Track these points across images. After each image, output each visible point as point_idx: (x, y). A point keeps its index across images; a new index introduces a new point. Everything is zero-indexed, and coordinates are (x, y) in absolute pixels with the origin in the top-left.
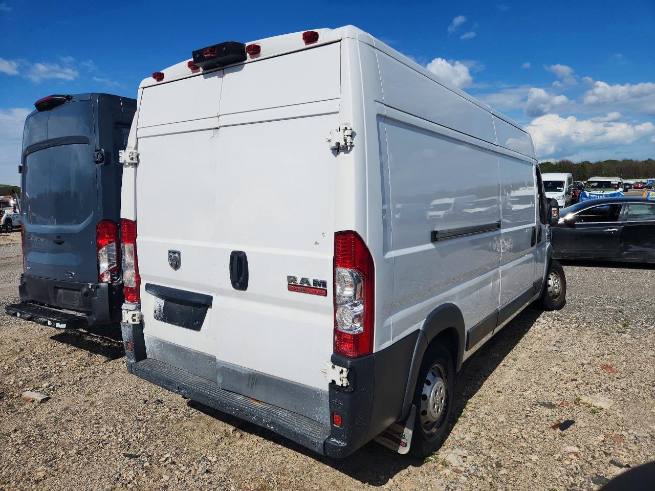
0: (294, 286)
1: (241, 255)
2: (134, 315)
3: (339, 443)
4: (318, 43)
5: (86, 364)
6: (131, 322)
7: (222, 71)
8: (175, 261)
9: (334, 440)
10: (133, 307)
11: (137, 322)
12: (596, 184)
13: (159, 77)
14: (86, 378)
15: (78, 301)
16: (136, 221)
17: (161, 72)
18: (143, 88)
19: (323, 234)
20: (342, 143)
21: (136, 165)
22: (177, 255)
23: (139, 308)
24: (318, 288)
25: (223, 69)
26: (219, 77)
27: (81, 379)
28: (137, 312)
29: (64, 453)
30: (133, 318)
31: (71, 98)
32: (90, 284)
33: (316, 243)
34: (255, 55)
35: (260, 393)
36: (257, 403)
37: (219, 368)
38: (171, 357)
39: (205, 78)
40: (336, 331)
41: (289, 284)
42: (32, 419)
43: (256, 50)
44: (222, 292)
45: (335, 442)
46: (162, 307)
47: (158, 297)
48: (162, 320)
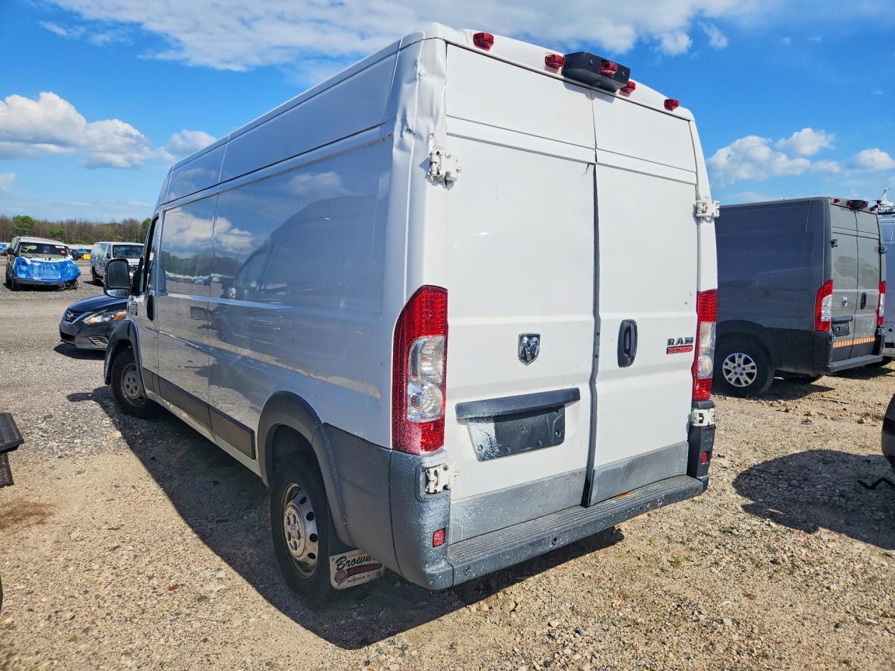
4: (674, 112)
12: (34, 248)
18: (447, 43)
24: (688, 345)
25: (590, 90)
34: (625, 93)
36: (629, 496)
37: (597, 477)
40: (699, 381)
43: (629, 88)
46: (493, 435)
47: (478, 422)
48: (499, 456)
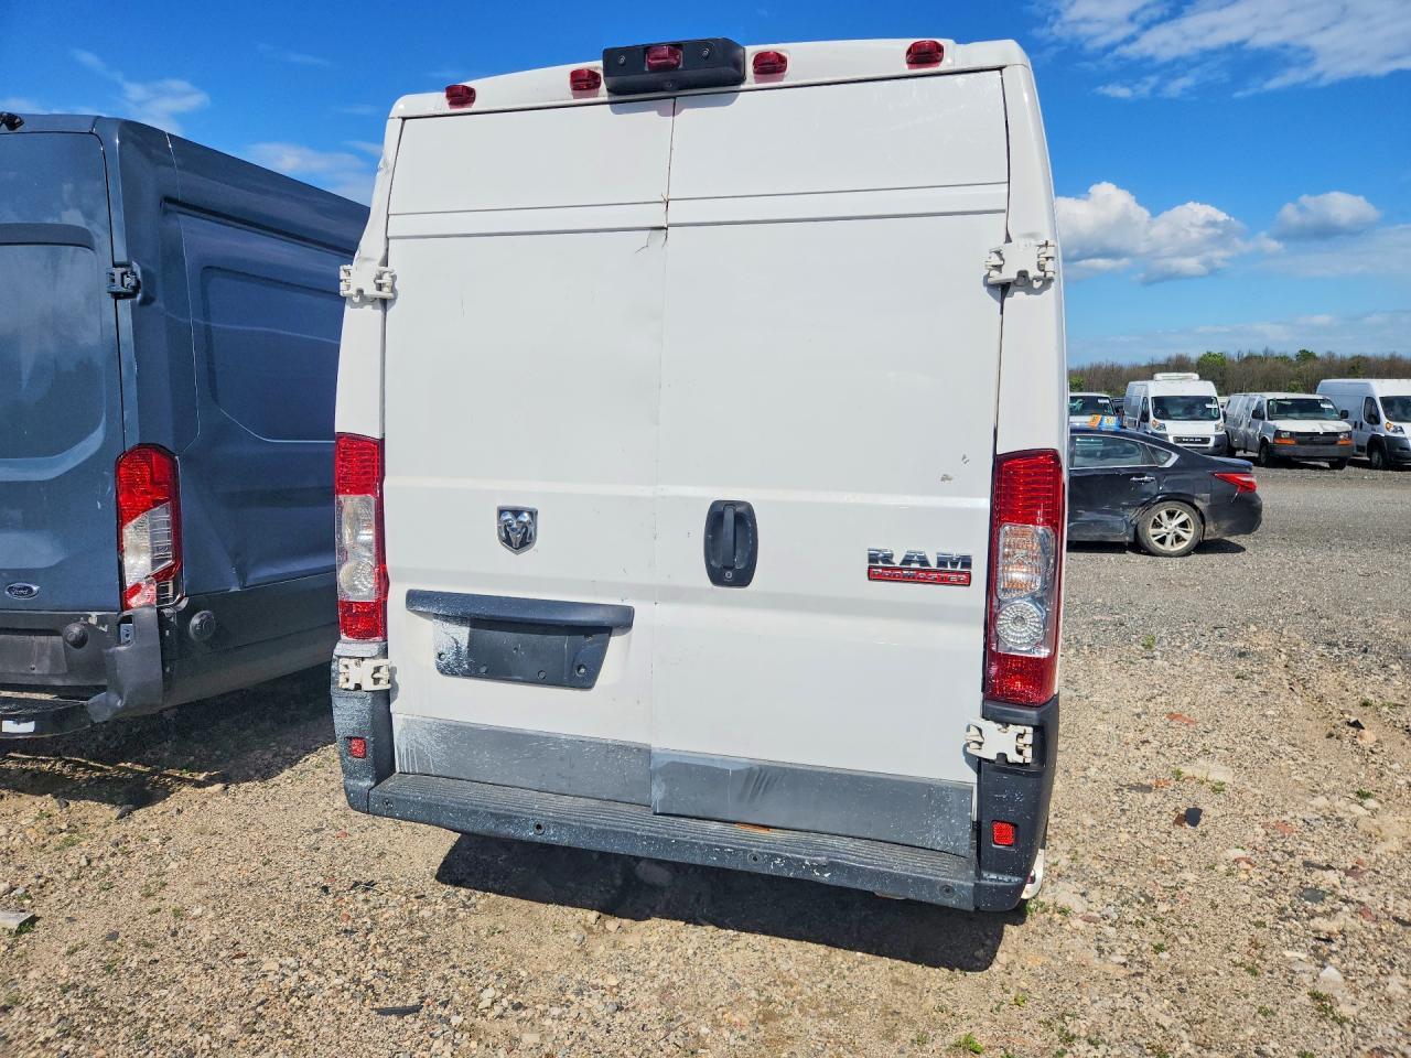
0: (881, 568)
1: (739, 509)
2: (377, 669)
3: (1006, 879)
4: (941, 67)
5: (69, 826)
6: (368, 685)
7: (672, 100)
8: (518, 532)
9: (993, 876)
10: (369, 648)
11: (383, 685)
13: (461, 97)
14: (101, 858)
15: (47, 662)
16: (382, 440)
17: (469, 84)
18: (404, 119)
19: (964, 457)
20: (1033, 272)
21: (384, 303)
22: (525, 517)
23: (385, 653)
24: (951, 571)
25: (674, 98)
26: (659, 114)
27: (89, 862)
28: (380, 662)
29: (207, 1037)
30: (376, 676)
31: (21, 123)
32: (94, 614)
33: (945, 478)
34: (769, 76)
35: (773, 808)
36: (763, 832)
37: (659, 766)
38: (485, 762)
39: (616, 112)
40: (991, 655)
41: (870, 568)
42: (31, 975)
43: (771, 66)
44: (672, 594)
45: (997, 880)
46: (464, 643)
47: (446, 621)
48: (467, 674)
